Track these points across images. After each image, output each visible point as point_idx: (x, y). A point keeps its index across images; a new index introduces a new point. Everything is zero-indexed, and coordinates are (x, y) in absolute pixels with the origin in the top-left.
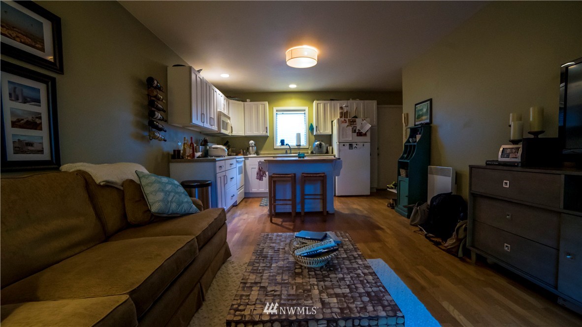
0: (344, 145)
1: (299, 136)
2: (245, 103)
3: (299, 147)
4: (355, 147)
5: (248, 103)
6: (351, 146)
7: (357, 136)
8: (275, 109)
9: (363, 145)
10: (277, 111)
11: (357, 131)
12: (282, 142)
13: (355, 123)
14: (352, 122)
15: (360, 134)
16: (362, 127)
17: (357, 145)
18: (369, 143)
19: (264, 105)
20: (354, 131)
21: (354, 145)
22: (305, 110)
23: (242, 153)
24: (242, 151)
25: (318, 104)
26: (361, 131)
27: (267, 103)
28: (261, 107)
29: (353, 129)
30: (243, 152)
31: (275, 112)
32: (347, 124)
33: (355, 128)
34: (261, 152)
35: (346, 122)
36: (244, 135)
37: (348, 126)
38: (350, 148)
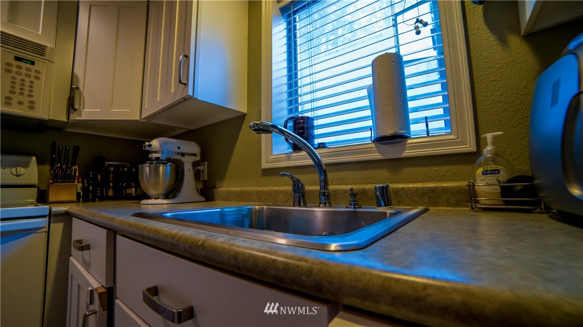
3: (391, 152)
36: (138, 119)
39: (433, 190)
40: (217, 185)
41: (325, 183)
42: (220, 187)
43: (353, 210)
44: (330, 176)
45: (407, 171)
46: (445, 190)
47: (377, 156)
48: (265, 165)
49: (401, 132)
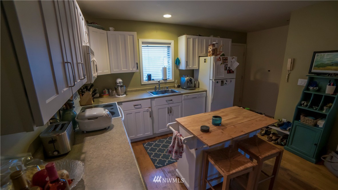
0: (217, 82)
1: (164, 70)
2: (108, 32)
3: (165, 81)
4: (226, 83)
5: (112, 32)
6: (222, 82)
7: (228, 73)
9: (231, 81)
10: (142, 43)
11: (228, 69)
12: (149, 77)
13: (227, 61)
14: (224, 60)
15: (230, 71)
16: (232, 65)
17: (226, 81)
18: (235, 79)
19: (133, 36)
20: (226, 69)
22: (170, 44)
23: (107, 93)
24: (107, 91)
25: (188, 38)
26: (231, 68)
27: (135, 34)
28: (129, 39)
29: (225, 66)
30: (109, 92)
31: (140, 45)
32: (221, 62)
33: (226, 67)
35: (220, 60)
36: (110, 73)
37: (221, 64)
38: (221, 84)
41: (159, 86)
49: (166, 79)
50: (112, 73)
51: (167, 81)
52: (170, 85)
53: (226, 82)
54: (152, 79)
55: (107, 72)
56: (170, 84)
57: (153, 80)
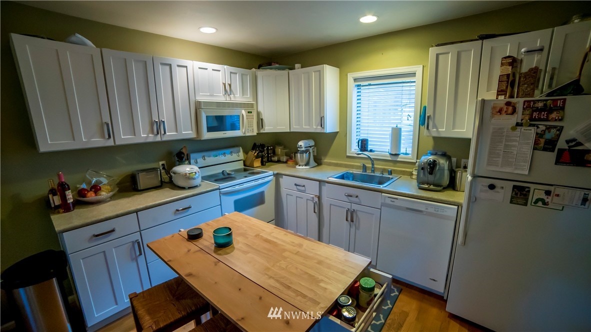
0: (492, 187)
1: (396, 134)
2: (290, 71)
3: (394, 158)
4: (541, 200)
6: (520, 193)
7: (559, 163)
8: (350, 77)
10: (355, 80)
11: (561, 145)
12: (363, 145)
14: (540, 111)
17: (548, 193)
19: (320, 71)
20: (544, 146)
21: (537, 193)
22: (415, 76)
25: (437, 55)
27: (324, 68)
28: (313, 78)
31: (351, 83)
32: (517, 118)
34: (326, 161)
35: (514, 111)
36: (289, 131)
37: (518, 124)
38: (512, 197)
39: (404, 171)
40: (323, 158)
41: (373, 164)
42: (324, 159)
43: (381, 175)
44: (375, 162)
45: (398, 164)
46: (407, 171)
47: (390, 159)
48: (348, 154)
49: (397, 153)
50: (292, 131)
51: (398, 159)
52: (404, 169)
53: (543, 196)
54: (369, 149)
55: (283, 128)
56: (405, 165)
57: (371, 151)
